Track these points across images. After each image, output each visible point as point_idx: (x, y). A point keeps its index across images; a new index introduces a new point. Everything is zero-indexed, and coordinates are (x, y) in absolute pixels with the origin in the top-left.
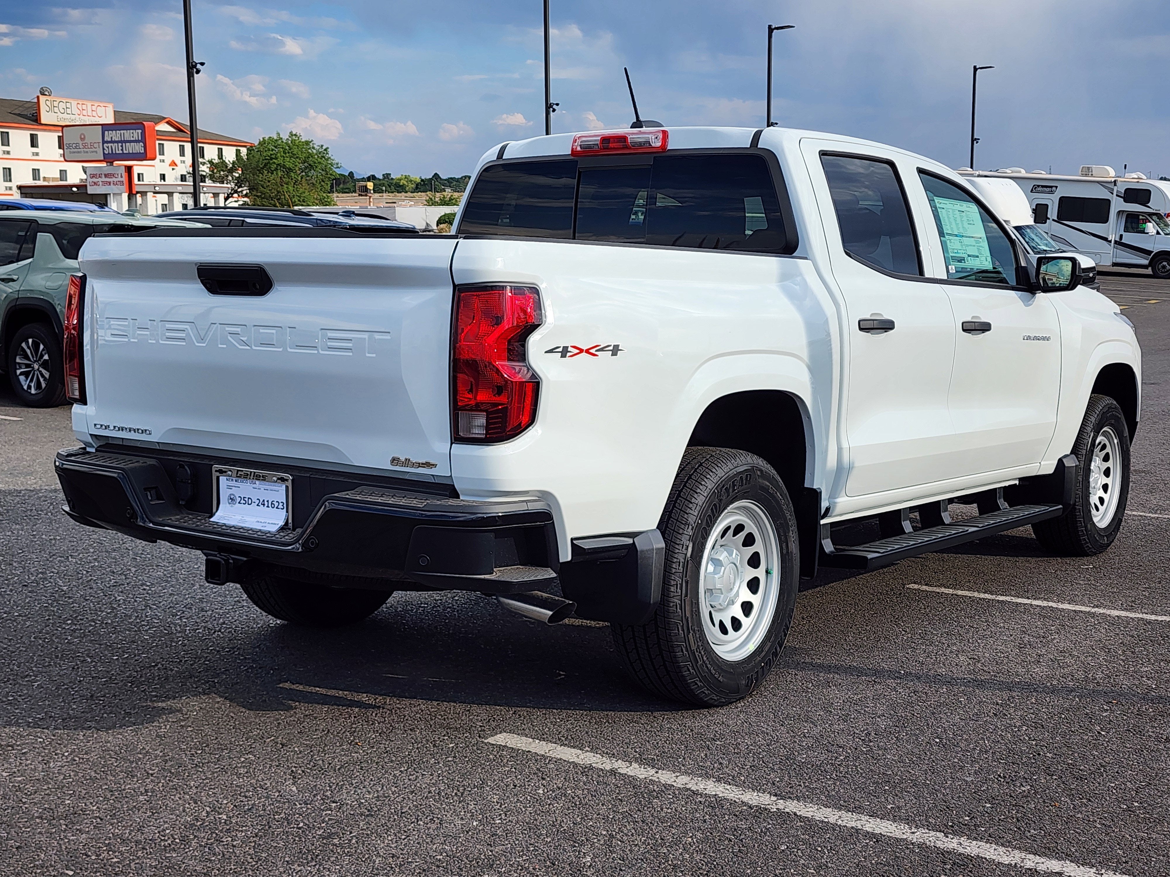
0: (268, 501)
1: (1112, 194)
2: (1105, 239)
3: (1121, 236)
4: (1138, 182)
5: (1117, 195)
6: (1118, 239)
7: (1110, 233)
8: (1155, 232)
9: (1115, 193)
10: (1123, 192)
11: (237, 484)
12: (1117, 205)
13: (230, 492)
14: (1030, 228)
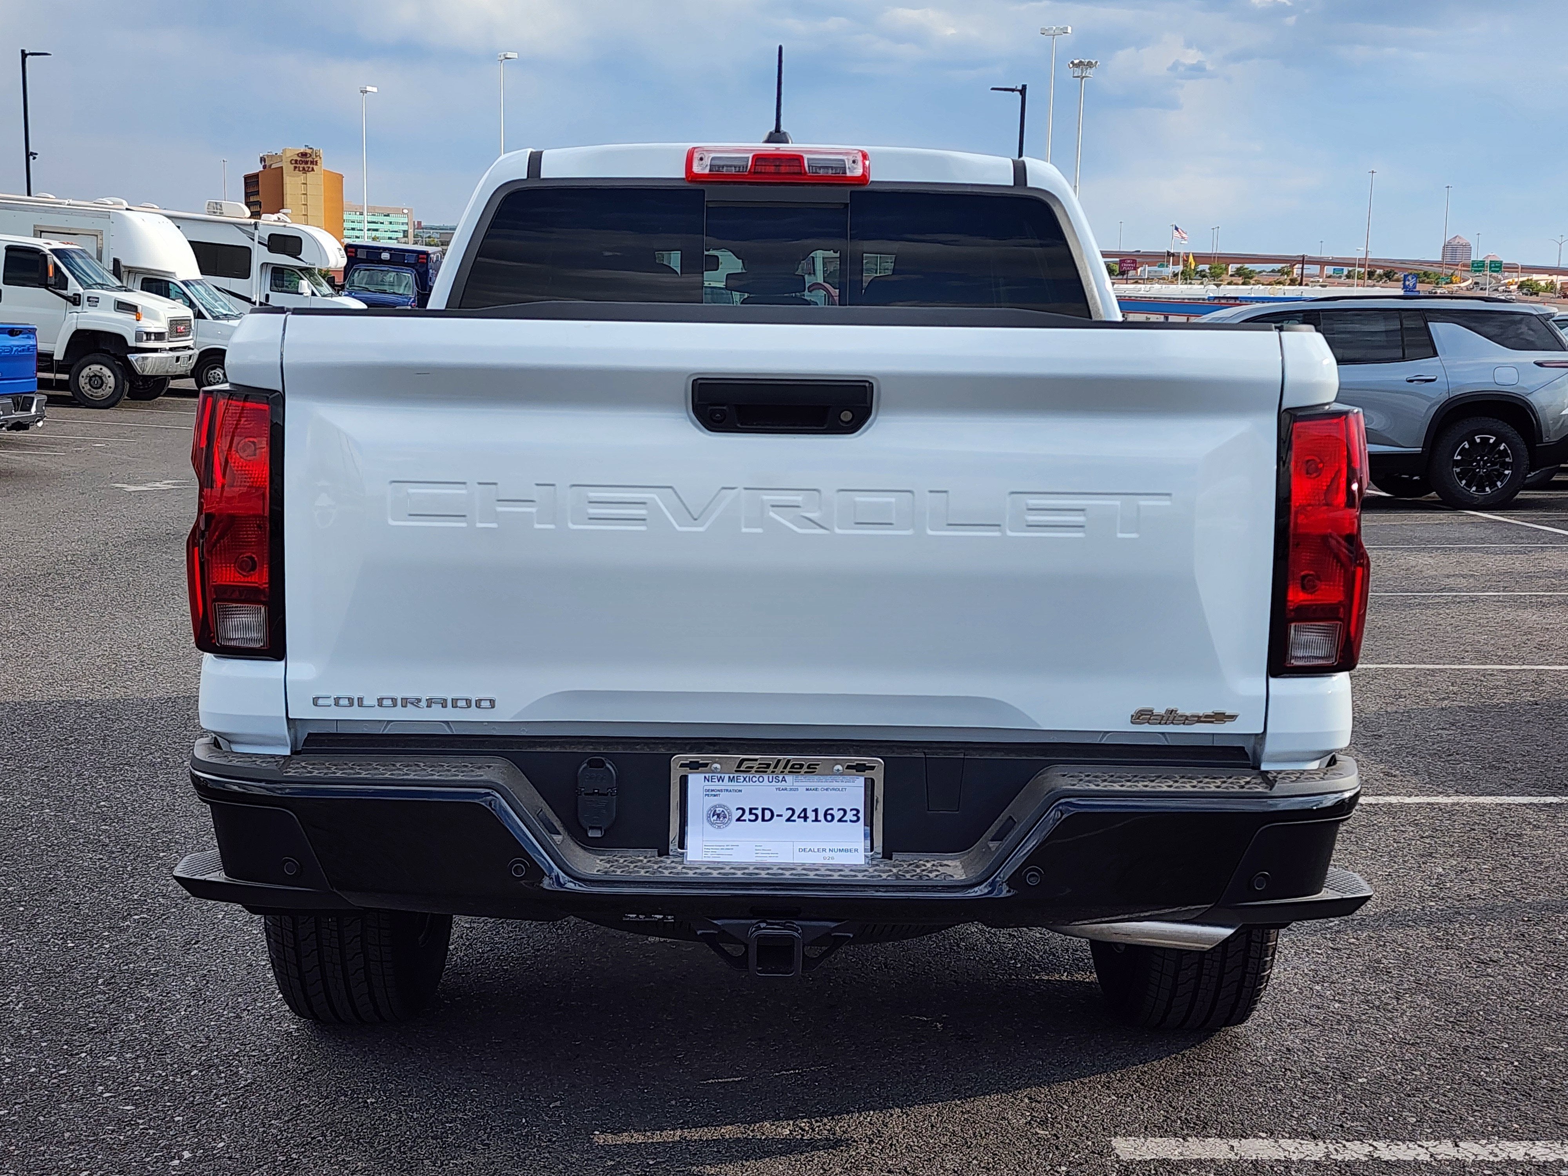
0: (816, 811)
1: (253, 240)
2: (248, 300)
3: (267, 296)
4: (285, 226)
5: (259, 243)
6: (263, 300)
7: (254, 292)
8: (310, 292)
9: (256, 239)
10: (267, 238)
11: (733, 785)
12: (260, 255)
13: (713, 801)
14: (199, 284)
